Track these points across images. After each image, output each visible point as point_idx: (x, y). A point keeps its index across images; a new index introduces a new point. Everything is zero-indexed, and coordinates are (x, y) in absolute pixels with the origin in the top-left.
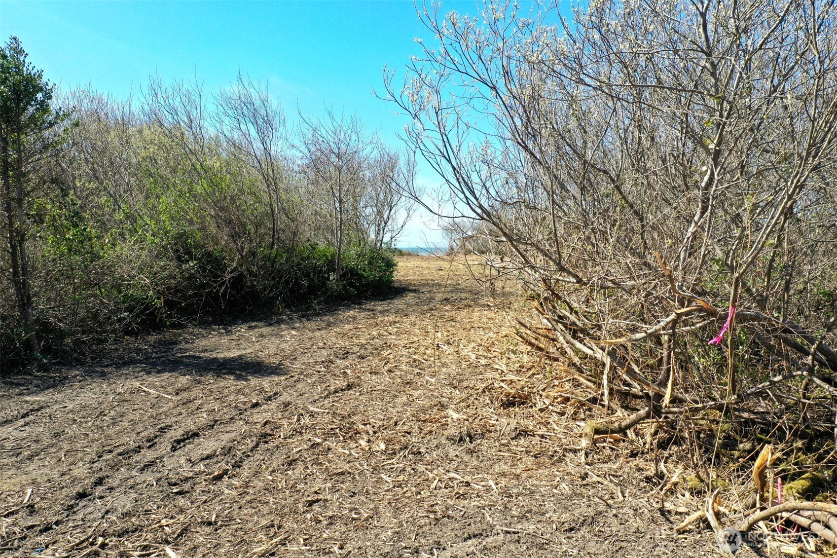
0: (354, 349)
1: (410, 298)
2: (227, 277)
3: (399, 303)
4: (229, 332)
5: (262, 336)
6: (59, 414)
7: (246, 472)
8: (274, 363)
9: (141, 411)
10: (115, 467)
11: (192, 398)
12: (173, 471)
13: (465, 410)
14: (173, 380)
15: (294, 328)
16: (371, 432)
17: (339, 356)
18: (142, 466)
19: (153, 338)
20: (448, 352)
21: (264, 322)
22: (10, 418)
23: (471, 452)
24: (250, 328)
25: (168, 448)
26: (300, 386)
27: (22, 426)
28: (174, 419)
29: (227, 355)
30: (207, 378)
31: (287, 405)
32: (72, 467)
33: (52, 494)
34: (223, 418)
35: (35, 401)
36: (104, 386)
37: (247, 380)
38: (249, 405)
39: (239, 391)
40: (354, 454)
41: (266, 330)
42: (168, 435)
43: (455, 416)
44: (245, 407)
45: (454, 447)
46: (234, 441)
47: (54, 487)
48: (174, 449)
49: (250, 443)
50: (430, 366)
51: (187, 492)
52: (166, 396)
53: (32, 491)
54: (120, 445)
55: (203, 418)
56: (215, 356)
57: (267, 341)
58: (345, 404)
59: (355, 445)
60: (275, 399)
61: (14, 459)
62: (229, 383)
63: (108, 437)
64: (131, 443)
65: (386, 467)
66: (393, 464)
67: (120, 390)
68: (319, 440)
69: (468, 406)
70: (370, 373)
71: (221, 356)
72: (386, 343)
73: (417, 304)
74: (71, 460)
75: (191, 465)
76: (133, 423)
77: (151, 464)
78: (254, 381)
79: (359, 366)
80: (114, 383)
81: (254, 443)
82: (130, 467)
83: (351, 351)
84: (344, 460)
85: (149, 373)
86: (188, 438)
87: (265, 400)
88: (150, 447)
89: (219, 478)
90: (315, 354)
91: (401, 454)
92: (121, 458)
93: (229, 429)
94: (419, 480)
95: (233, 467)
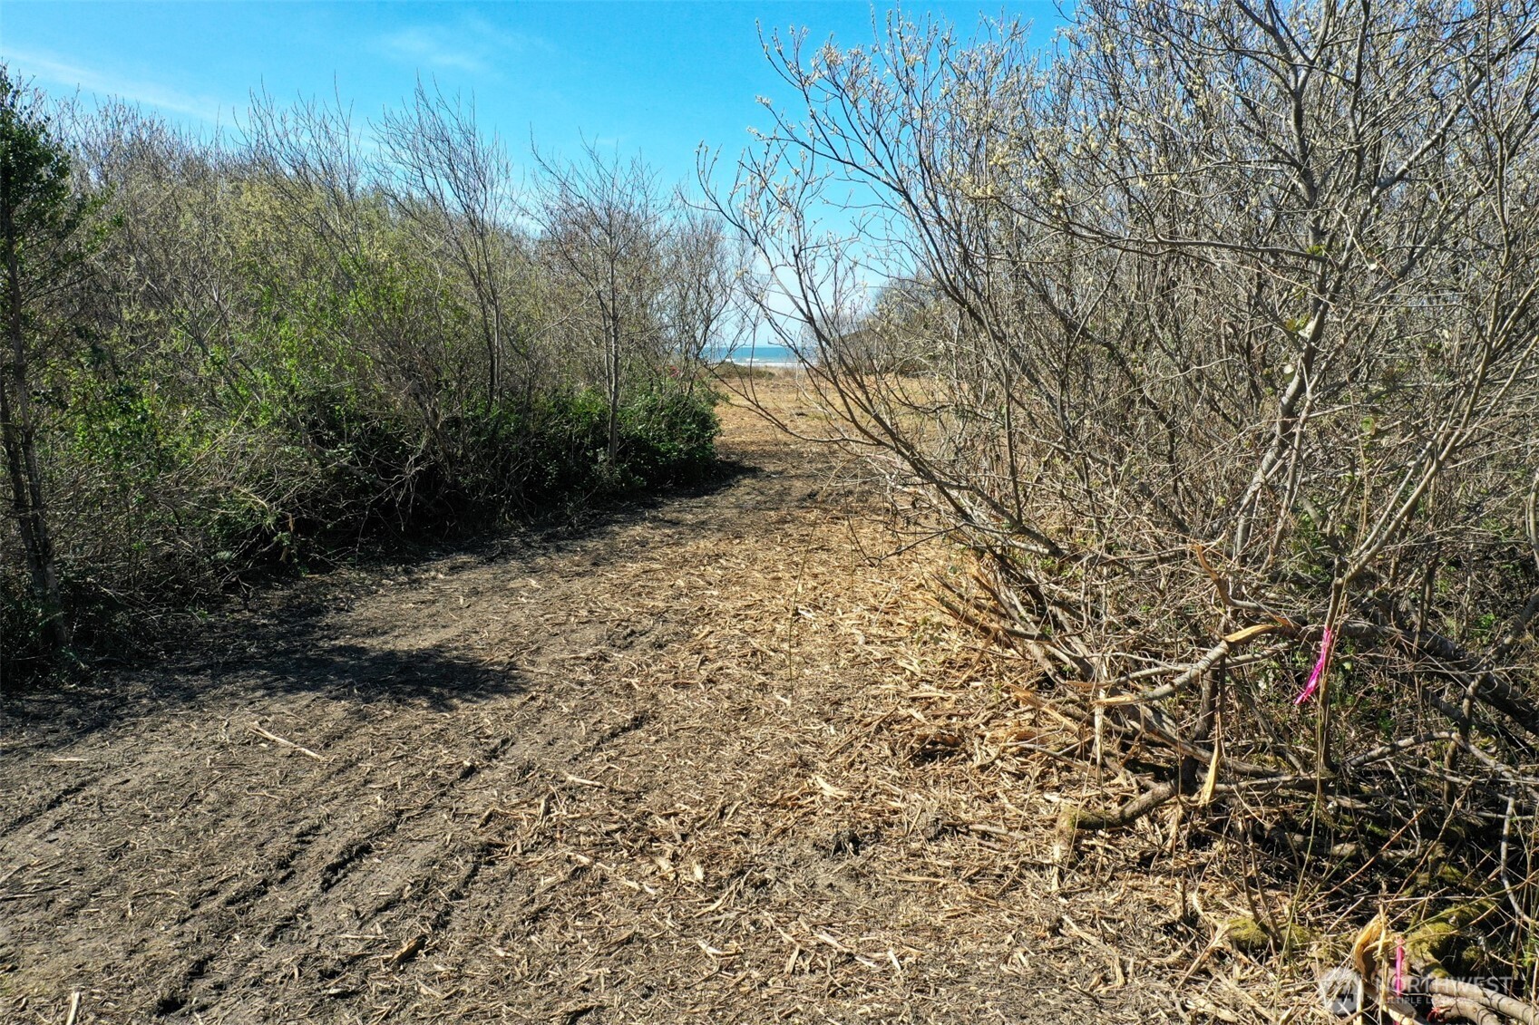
0: (645, 622)
1: (744, 490)
2: (410, 471)
3: (724, 504)
4: (414, 581)
5: (475, 592)
6: (115, 799)
7: (456, 939)
8: (500, 664)
9: (265, 792)
10: (223, 932)
11: (354, 759)
12: (328, 938)
13: (845, 773)
14: (318, 712)
15: (533, 571)
16: (678, 837)
17: (619, 643)
18: (272, 929)
19: (277, 595)
20: (814, 628)
21: (479, 554)
22: (27, 810)
23: (855, 875)
24: (454, 569)
25: (317, 886)
26: (548, 719)
27: (50, 831)
28: (325, 810)
29: (413, 641)
30: (380, 705)
31: (526, 769)
32: (148, 933)
33: (116, 1002)
34: (412, 805)
35: (70, 766)
36: (194, 726)
37: (451, 708)
38: (458, 774)
39: (439, 736)
40: (648, 889)
41: (483, 576)
42: (313, 851)
43: (829, 791)
44: (451, 778)
45: (826, 863)
46: (434, 863)
47: (118, 987)
48: (327, 886)
49: (462, 866)
50: (782, 665)
51: (355, 993)
52: (308, 752)
53: (80, 998)
54: (230, 878)
55: (376, 805)
56: (389, 647)
57: (485, 605)
58: (631, 765)
59: (651, 869)
60: (504, 753)
61: (41, 914)
62: (417, 714)
63: (208, 859)
64: (250, 872)
65: (705, 920)
66: (719, 914)
67: (224, 737)
68: (585, 860)
69: (852, 764)
70: (675, 686)
71: (403, 645)
72: (702, 609)
73: (757, 508)
74: (144, 915)
75: (358, 923)
76: (251, 820)
77: (288, 923)
78: (464, 710)
79: (654, 668)
80: (212, 718)
81: (470, 866)
82: (251, 930)
83: (639, 628)
84: (632, 905)
85: (271, 691)
86: (351, 859)
87: (485, 758)
88: (283, 881)
89: (409, 957)
90: (574, 636)
91: (732, 887)
92: (232, 909)
93: (424, 832)
94: (764, 950)
95: (434, 927)
